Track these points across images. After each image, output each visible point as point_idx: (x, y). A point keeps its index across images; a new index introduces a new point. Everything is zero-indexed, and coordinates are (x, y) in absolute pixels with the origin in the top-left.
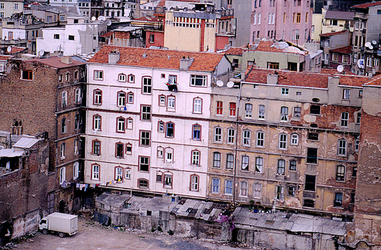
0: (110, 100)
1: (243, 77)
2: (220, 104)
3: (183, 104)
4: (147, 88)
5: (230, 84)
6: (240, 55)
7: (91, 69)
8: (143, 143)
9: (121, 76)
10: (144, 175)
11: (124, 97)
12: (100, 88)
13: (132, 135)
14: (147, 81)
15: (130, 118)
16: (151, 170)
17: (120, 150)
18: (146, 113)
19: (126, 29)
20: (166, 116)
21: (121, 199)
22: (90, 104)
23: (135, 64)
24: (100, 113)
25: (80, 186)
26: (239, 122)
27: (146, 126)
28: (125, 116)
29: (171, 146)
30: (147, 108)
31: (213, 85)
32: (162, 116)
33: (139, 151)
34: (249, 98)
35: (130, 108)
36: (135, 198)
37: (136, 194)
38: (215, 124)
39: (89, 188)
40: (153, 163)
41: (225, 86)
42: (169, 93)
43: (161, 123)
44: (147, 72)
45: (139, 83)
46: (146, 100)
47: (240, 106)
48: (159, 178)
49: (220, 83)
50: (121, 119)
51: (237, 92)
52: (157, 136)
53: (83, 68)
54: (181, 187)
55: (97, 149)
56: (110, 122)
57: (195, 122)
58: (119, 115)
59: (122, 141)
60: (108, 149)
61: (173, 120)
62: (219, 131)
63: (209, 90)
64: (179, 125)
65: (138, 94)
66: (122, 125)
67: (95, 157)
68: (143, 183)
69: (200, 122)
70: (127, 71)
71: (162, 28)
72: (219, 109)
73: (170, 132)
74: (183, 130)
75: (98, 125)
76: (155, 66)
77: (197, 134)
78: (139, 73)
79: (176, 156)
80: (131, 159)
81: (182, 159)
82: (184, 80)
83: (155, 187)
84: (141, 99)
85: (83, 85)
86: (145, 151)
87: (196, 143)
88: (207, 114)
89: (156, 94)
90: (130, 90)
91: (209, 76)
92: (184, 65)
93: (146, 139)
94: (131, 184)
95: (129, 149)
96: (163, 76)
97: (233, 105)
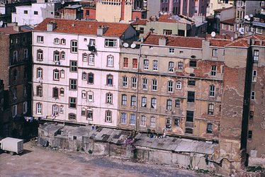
0: (48, 57)
1: (142, 41)
2: (126, 59)
3: (100, 61)
4: (74, 48)
5: (133, 45)
6: (145, 25)
7: (35, 35)
8: (72, 88)
9: (56, 40)
10: (73, 111)
11: (58, 55)
12: (42, 49)
13: (64, 82)
14: (74, 43)
15: (63, 70)
16: (78, 107)
17: (56, 93)
18: (74, 66)
20: (88, 69)
21: (57, 128)
22: (35, 60)
23: (66, 31)
24: (41, 67)
25: (28, 119)
26: (139, 73)
27: (74, 75)
28: (59, 69)
29: (92, 90)
30: (74, 63)
31: (121, 47)
32: (85, 68)
33: (69, 93)
34: (146, 56)
35: (63, 62)
36: (67, 127)
37: (67, 124)
38: (123, 74)
39: (34, 120)
40: (79, 103)
41: (129, 47)
42: (90, 52)
43: (84, 73)
44: (74, 37)
45: (68, 45)
46: (73, 57)
47: (141, 61)
48: (83, 113)
49: (126, 45)
50: (56, 71)
51: (137, 51)
52: (82, 83)
53: (29, 35)
54: (99, 119)
55: (39, 93)
56: (48, 73)
57: (108, 73)
58: (55, 68)
59: (58, 87)
60: (47, 91)
61: (93, 72)
62: (125, 79)
63: (118, 50)
64: (97, 75)
65: (68, 52)
66: (57, 75)
67: (39, 98)
68: (72, 116)
69: (112, 73)
70: (60, 36)
72: (126, 63)
73: (91, 80)
74: (100, 79)
75: (40, 75)
76: (80, 33)
77: (110, 81)
78: (69, 38)
79: (95, 97)
80: (64, 99)
81: (99, 100)
82: (100, 43)
83: (81, 119)
84: (70, 56)
85: (29, 46)
86: (74, 94)
87: (109, 87)
88: (117, 67)
89: (80, 53)
90: (62, 50)
91: (118, 40)
92: (100, 31)
93: (73, 83)
94: (63, 117)
95: (62, 92)
96: (85, 39)
97: (135, 60)
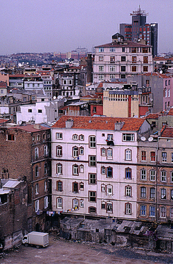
0: (68, 153)
1: (159, 134)
2: (144, 153)
3: (118, 154)
4: (93, 144)
5: (151, 139)
6: (157, 119)
7: (54, 132)
8: (91, 182)
9: (75, 136)
10: (93, 204)
11: (77, 151)
12: (61, 145)
13: (83, 177)
14: (93, 139)
15: (82, 165)
16: (98, 201)
17: (76, 187)
18: (93, 161)
19: (77, 104)
20: (106, 163)
21: (78, 221)
22: (54, 156)
23: (84, 128)
24: (61, 162)
25: (50, 213)
26: (158, 165)
27: (93, 170)
28: (79, 164)
29: (111, 183)
30: (93, 158)
31: (139, 140)
32: (103, 163)
33: (89, 187)
34: (164, 149)
35: (82, 158)
36: (87, 221)
37: (88, 217)
38: (142, 167)
39: (56, 215)
40: (98, 196)
41: (147, 140)
42: (108, 147)
43: (103, 167)
44: (92, 133)
45: (87, 140)
46: (92, 152)
47: (158, 154)
48: (103, 206)
49: (143, 139)
50: (76, 166)
51: (155, 145)
52: (101, 177)
53: (49, 131)
54: (119, 212)
55: (60, 187)
56: (68, 168)
57: (127, 166)
58: (74, 163)
59: (77, 181)
60: (68, 187)
61: (111, 165)
62: (144, 172)
63: (136, 144)
64: (115, 169)
65: (86, 148)
66: (77, 170)
67: (59, 193)
68: (93, 209)
69: (130, 167)
70: (79, 132)
71: (101, 102)
72: (144, 157)
73: (110, 174)
74: (119, 172)
75: (60, 171)
76: (98, 129)
77: (128, 175)
78: (87, 134)
79: (114, 190)
80: (84, 193)
81: (119, 193)
82: (118, 137)
83: (101, 212)
84: (89, 151)
85: (49, 143)
86: (93, 188)
87: (128, 181)
88: (135, 161)
89: (99, 148)
90: (81, 145)
91: (136, 134)
92: (117, 127)
93: (93, 179)
94: (84, 211)
95: (82, 187)
96: (103, 135)
97: (153, 153)
